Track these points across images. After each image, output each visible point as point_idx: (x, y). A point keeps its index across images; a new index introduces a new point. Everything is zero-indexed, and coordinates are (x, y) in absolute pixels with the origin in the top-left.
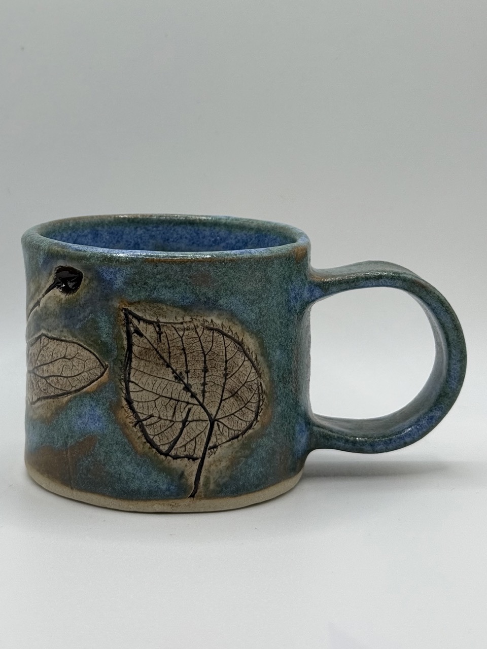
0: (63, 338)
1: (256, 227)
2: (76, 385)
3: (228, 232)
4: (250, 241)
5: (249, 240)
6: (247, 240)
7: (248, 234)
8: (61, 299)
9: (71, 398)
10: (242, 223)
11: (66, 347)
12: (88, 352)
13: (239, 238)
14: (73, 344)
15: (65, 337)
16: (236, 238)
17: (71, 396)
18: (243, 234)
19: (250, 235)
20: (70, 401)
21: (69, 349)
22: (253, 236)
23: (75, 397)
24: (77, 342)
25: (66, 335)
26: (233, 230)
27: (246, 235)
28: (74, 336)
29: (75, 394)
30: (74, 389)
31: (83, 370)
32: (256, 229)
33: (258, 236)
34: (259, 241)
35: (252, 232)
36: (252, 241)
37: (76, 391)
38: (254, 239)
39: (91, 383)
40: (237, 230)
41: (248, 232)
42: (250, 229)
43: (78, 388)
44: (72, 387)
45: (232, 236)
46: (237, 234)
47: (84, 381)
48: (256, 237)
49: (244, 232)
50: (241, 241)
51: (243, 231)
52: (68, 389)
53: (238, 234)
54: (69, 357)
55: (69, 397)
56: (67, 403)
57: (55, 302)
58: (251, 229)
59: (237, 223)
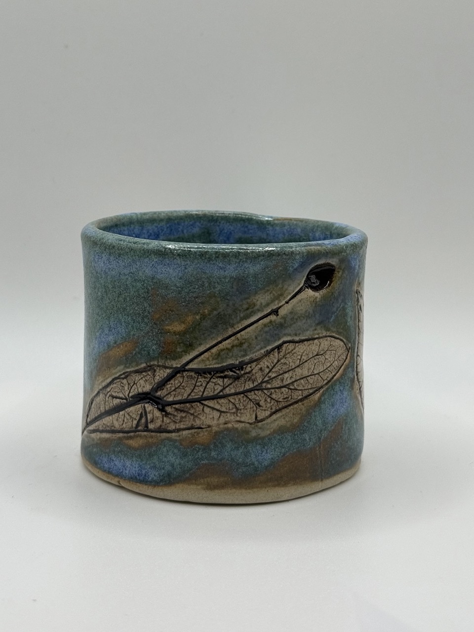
0: (317, 336)
1: (167, 217)
2: (328, 377)
3: (140, 228)
4: (162, 232)
5: (160, 232)
6: (158, 232)
7: (159, 226)
8: (316, 298)
9: (323, 392)
10: (151, 216)
11: (319, 344)
12: (339, 340)
13: (151, 231)
14: (326, 338)
15: (318, 334)
16: (148, 232)
17: (323, 390)
18: (154, 227)
19: (161, 226)
20: (323, 395)
21: (322, 345)
22: (165, 226)
23: (327, 389)
24: (331, 334)
25: (320, 331)
26: (144, 225)
27: (157, 227)
28: (328, 330)
29: (327, 387)
30: (326, 382)
31: (334, 360)
32: (167, 219)
33: (170, 226)
34: (171, 230)
35: (163, 224)
36: (164, 232)
37: (327, 384)
38: (165, 230)
39: (339, 370)
40: (148, 224)
41: (159, 224)
42: (160, 221)
43: (328, 379)
44: (324, 380)
45: (144, 231)
46: (148, 228)
47: (334, 370)
48: (168, 227)
49: (155, 224)
50: (153, 234)
51: (153, 223)
52: (319, 385)
53: (150, 228)
54: (322, 352)
55: (321, 392)
56: (320, 398)
57: (309, 303)
58: (162, 220)
59: (147, 217)
